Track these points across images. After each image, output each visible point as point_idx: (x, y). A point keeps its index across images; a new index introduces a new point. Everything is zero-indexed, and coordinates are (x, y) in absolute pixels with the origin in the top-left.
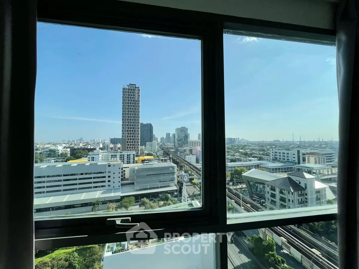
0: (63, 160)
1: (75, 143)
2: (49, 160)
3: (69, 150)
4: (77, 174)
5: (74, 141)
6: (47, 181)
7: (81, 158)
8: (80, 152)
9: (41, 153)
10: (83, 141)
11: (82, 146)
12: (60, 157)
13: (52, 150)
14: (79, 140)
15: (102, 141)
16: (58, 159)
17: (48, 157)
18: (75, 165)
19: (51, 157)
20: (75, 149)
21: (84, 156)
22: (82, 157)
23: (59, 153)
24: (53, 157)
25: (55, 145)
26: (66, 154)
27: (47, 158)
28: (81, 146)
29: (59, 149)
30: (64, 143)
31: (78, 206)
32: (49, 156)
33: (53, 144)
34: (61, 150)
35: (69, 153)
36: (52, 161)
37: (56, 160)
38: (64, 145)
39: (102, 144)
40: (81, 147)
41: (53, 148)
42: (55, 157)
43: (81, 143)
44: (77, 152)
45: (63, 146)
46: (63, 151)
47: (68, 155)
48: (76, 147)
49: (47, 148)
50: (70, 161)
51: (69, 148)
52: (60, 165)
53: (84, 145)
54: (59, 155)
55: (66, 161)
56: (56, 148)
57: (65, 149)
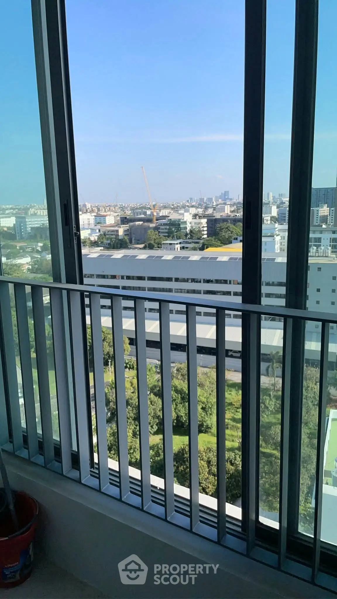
0: (196, 245)
1: (214, 204)
2: (171, 244)
3: (204, 221)
4: (230, 281)
5: (210, 200)
6: (175, 289)
7: (231, 243)
8: (227, 228)
9: (156, 228)
10: (231, 199)
11: (229, 213)
12: (189, 239)
13: (174, 221)
14: (220, 197)
15: (274, 197)
16: (187, 243)
17: (168, 237)
18: (225, 259)
19: (173, 237)
20: (216, 220)
21: (236, 239)
22: (233, 241)
23: (186, 228)
24: (177, 239)
25: (175, 209)
26: (200, 231)
27: (167, 240)
28: (226, 212)
29: (185, 220)
30: (193, 206)
31: (234, 354)
32: (170, 235)
33: (172, 209)
34: (190, 223)
35: (206, 229)
36: (177, 246)
37: (182, 245)
38: (193, 211)
39: (275, 207)
40: (227, 216)
41: (174, 216)
42: (180, 238)
43: (225, 204)
44: (221, 229)
45: (190, 212)
46: (193, 224)
47: (203, 235)
48: (218, 216)
49: (164, 217)
50: (210, 249)
51: (204, 217)
52: (195, 256)
53: (233, 209)
54: (186, 235)
55: (202, 249)
56: (180, 217)
57: (197, 220)
